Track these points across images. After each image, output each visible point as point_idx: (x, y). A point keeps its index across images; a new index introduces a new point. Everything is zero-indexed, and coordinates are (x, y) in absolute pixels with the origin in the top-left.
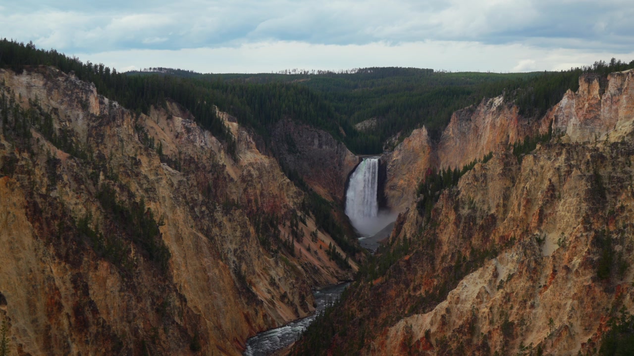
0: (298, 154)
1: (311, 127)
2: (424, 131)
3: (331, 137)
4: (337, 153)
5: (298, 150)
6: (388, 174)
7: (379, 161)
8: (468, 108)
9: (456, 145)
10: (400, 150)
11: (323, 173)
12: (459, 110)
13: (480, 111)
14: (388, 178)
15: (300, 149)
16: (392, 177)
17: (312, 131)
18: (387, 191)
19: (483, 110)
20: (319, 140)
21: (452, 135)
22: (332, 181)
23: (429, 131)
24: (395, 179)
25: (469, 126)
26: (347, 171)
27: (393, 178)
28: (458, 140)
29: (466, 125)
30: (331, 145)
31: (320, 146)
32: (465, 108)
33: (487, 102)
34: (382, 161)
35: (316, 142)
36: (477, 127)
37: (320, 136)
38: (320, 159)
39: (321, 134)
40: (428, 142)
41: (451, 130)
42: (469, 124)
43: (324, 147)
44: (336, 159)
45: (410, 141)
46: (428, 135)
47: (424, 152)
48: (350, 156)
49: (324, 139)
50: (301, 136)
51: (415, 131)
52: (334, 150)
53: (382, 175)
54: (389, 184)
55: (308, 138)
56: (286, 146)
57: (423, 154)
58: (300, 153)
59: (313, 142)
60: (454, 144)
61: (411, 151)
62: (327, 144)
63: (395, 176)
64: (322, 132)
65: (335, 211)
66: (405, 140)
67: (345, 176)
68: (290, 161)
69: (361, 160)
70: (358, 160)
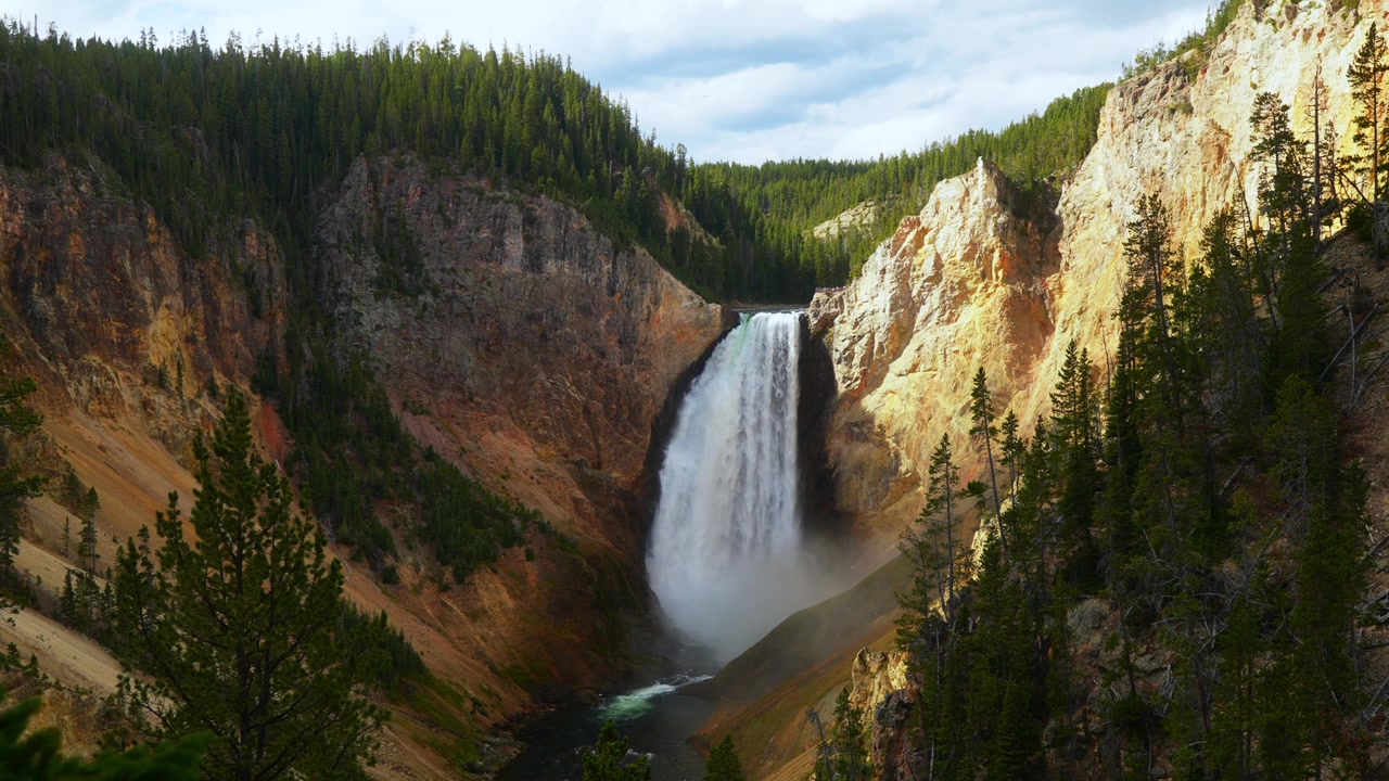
0: (427, 298)
1: (495, 185)
2: (982, 186)
3: (585, 223)
4: (612, 293)
5: (426, 281)
6: (838, 375)
11: (542, 377)
14: (842, 389)
15: (436, 278)
16: (855, 386)
17: (495, 200)
18: (837, 444)
20: (528, 239)
22: (587, 411)
24: (868, 395)
26: (667, 367)
27: (861, 388)
30: (584, 257)
31: (534, 261)
34: (811, 329)
35: (515, 245)
37: (530, 221)
38: (532, 318)
39: (537, 212)
40: (1001, 231)
41: (1100, 176)
43: (551, 267)
44: (608, 317)
45: (923, 231)
46: (1000, 202)
47: (985, 274)
49: (550, 232)
51: (944, 189)
52: (599, 280)
53: (816, 383)
54: (842, 417)
55: (478, 229)
56: (371, 266)
57: (982, 285)
58: (435, 294)
59: (501, 244)
61: (931, 273)
62: (563, 255)
63: (870, 380)
64: (539, 205)
65: (529, 556)
66: (903, 225)
67: (655, 386)
68: (378, 327)
69: (731, 322)
70: (718, 321)
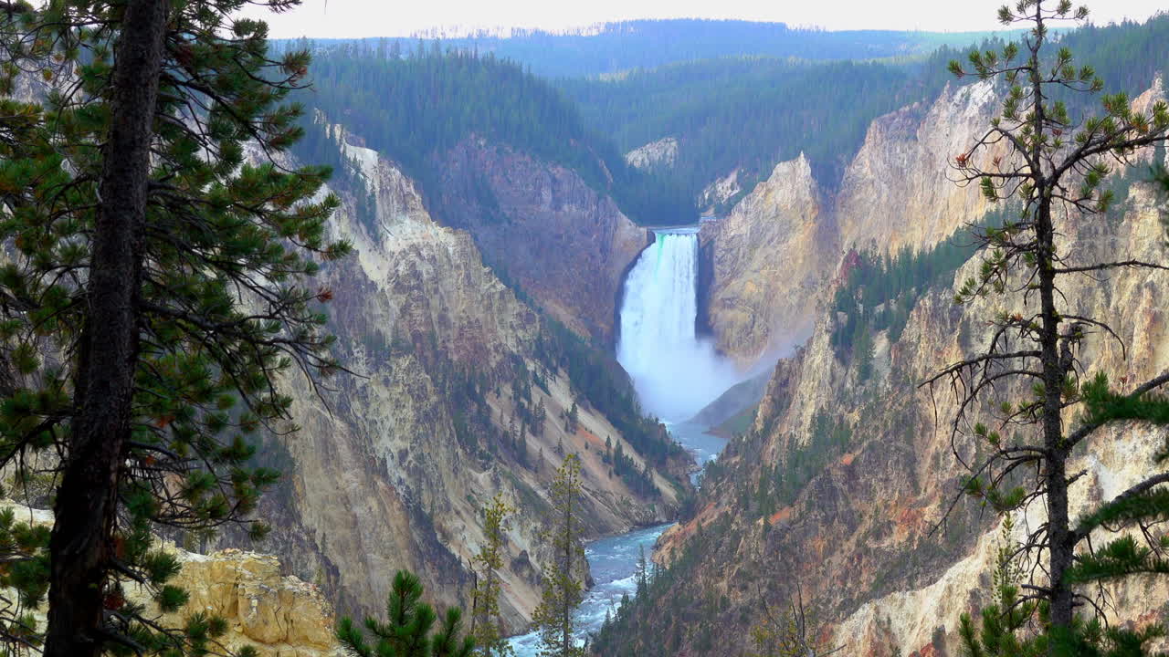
0: (505, 225)
1: (533, 159)
2: (803, 166)
3: (582, 182)
4: (596, 223)
5: (504, 214)
6: (717, 271)
8: (907, 109)
9: (879, 197)
10: (746, 213)
11: (565, 270)
12: (887, 116)
13: (938, 115)
14: (719, 279)
15: (508, 213)
16: (727, 277)
17: (535, 169)
19: (944, 114)
20: (553, 191)
21: (871, 176)
22: (587, 289)
23: (813, 166)
24: (734, 282)
25: (910, 152)
26: (619, 265)
27: (731, 278)
28: (884, 186)
29: (903, 151)
30: (583, 202)
31: (557, 205)
32: (901, 110)
33: (954, 94)
34: (703, 241)
35: (547, 195)
36: (931, 154)
37: (554, 180)
38: (557, 237)
39: (558, 176)
40: (813, 192)
41: (868, 163)
42: (910, 148)
43: (566, 207)
44: (595, 236)
45: (769, 191)
46: (813, 175)
47: (803, 217)
48: (627, 229)
49: (566, 188)
50: (511, 183)
51: (782, 168)
52: (590, 215)
53: (706, 274)
54: (719, 296)
55: (527, 186)
56: (475, 206)
57: (802, 222)
58: (510, 223)
59: (540, 195)
60: (875, 196)
61: (773, 214)
62: (572, 201)
63: (735, 274)
64: (559, 172)
66: (758, 187)
67: (615, 274)
69: (652, 239)
70: (645, 238)
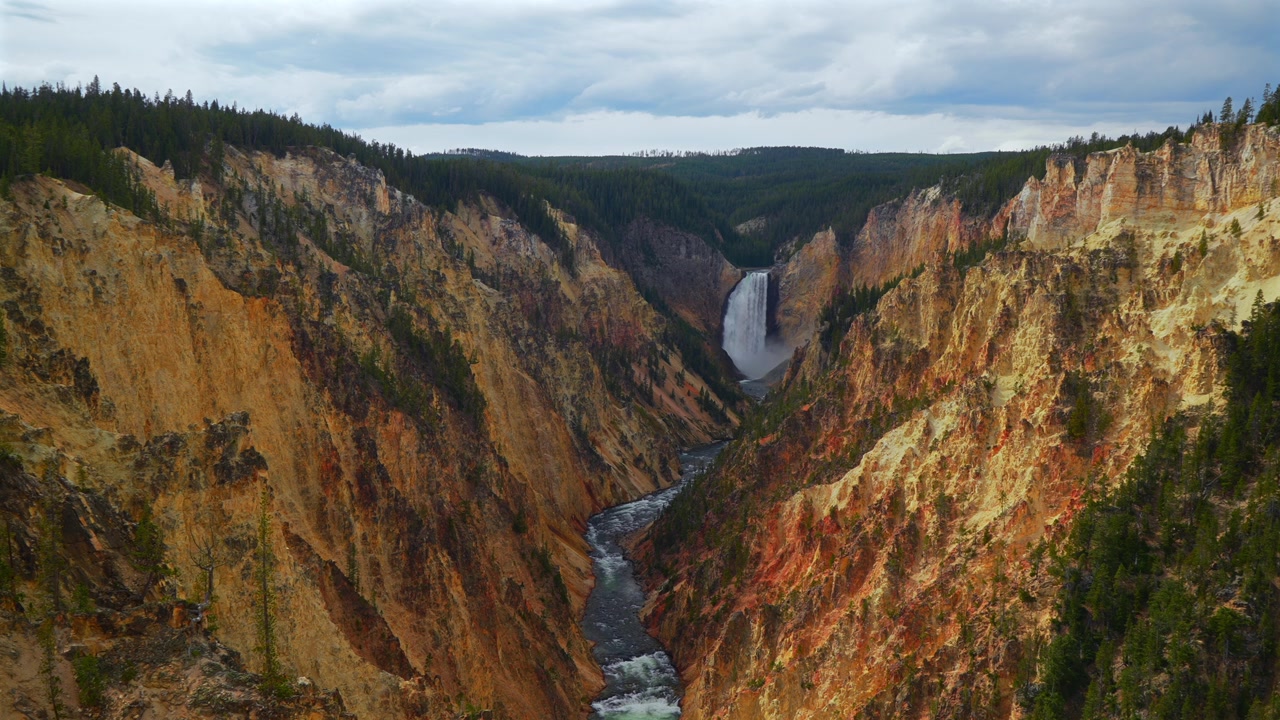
0: (658, 266)
1: (676, 230)
2: (831, 234)
4: (712, 266)
5: (658, 260)
6: (780, 294)
7: (769, 275)
8: (891, 202)
9: (874, 253)
10: (798, 261)
11: (692, 292)
12: (879, 206)
13: (908, 206)
14: (782, 299)
15: (661, 259)
16: (786, 297)
17: (677, 235)
18: (779, 317)
19: (912, 206)
20: (687, 248)
21: (869, 241)
23: (838, 234)
25: (892, 227)
26: (724, 290)
27: (788, 298)
28: (877, 246)
29: (888, 227)
30: (704, 254)
31: (689, 255)
32: (888, 202)
33: (918, 194)
34: (772, 276)
35: (683, 250)
36: (904, 229)
37: (688, 242)
38: (688, 273)
39: (689, 239)
40: (836, 250)
41: (867, 234)
42: (892, 225)
43: (694, 257)
44: (710, 273)
45: (811, 248)
46: (836, 240)
47: (831, 263)
48: (728, 269)
49: (694, 246)
50: (662, 242)
51: (819, 235)
52: (708, 261)
53: (773, 295)
54: (781, 308)
55: (671, 245)
56: (642, 255)
57: (829, 267)
58: (661, 265)
59: (679, 249)
60: (872, 252)
61: (815, 261)
62: (697, 253)
63: (791, 296)
64: (691, 237)
66: (805, 246)
67: (722, 296)
69: (744, 275)
70: (740, 275)
